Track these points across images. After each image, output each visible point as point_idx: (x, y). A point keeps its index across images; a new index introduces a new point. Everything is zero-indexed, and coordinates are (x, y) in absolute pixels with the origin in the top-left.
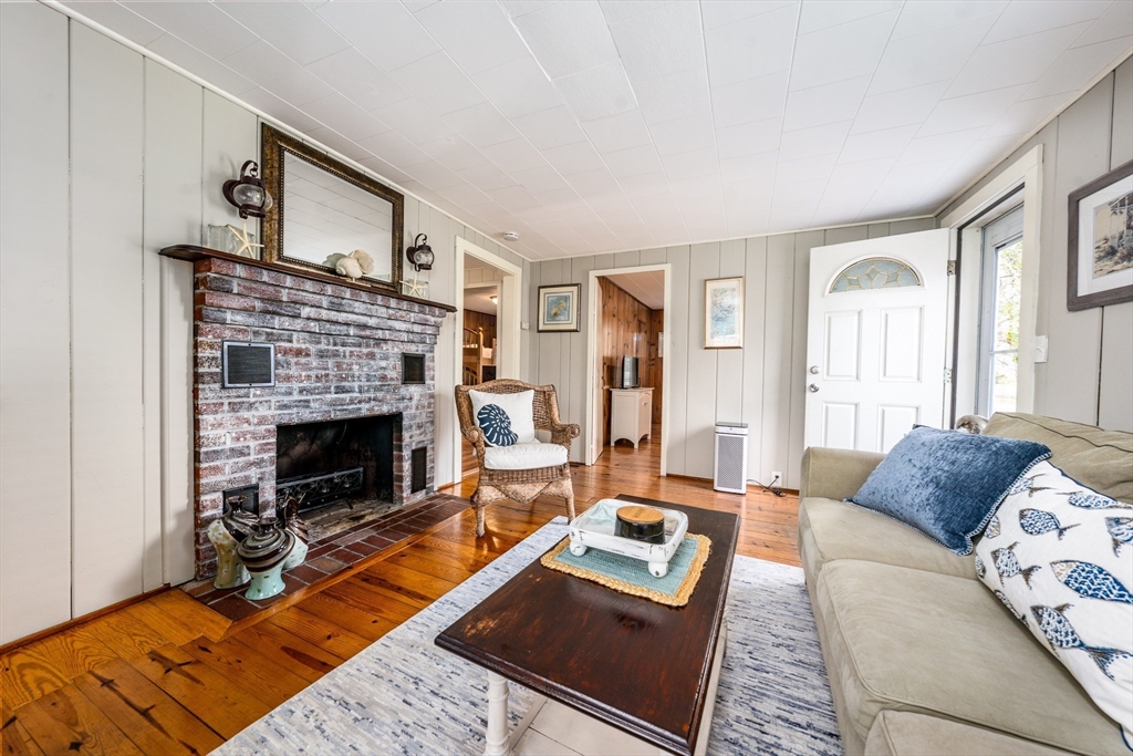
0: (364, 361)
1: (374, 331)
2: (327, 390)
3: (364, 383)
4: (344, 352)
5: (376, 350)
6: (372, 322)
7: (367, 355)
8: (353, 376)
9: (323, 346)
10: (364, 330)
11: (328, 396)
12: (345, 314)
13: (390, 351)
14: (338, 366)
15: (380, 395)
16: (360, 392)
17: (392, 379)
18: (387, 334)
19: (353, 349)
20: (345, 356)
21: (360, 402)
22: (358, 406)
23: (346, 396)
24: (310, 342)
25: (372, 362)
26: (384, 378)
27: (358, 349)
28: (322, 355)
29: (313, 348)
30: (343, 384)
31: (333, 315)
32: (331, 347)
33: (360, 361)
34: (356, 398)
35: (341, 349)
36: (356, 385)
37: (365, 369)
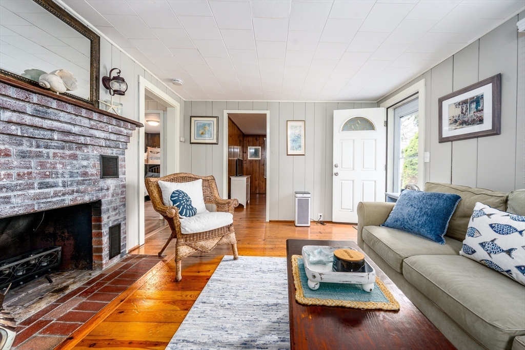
0: (67, 161)
1: (77, 137)
2: (30, 186)
3: (67, 179)
4: (48, 153)
5: (78, 152)
6: (75, 129)
7: (70, 156)
8: (57, 173)
9: (25, 148)
10: (67, 135)
11: (32, 191)
12: (50, 122)
13: (91, 153)
14: (42, 165)
15: (82, 188)
16: (64, 186)
17: (92, 175)
18: (88, 140)
19: (57, 151)
20: (48, 157)
21: (64, 195)
22: (62, 198)
23: (51, 191)
24: (10, 144)
25: (75, 162)
26: (85, 174)
27: (61, 151)
28: (23, 155)
29: (13, 150)
30: (47, 180)
31: (37, 121)
32: (34, 149)
33: (64, 161)
34: (60, 191)
35: (45, 151)
36: (60, 181)
37: (68, 167)
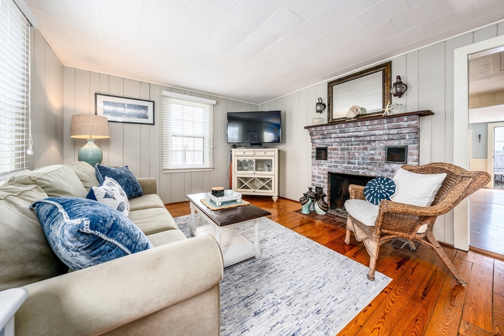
0: (361, 151)
1: (365, 138)
2: (344, 163)
3: (361, 160)
4: (352, 148)
5: (368, 146)
6: (360, 134)
7: (363, 149)
8: (355, 158)
9: (343, 146)
10: (359, 138)
11: (344, 165)
12: (348, 134)
13: (377, 145)
14: (349, 153)
15: (370, 167)
16: (359, 164)
17: (378, 160)
18: (373, 138)
19: (355, 146)
20: (352, 150)
21: (358, 169)
22: (358, 170)
23: (352, 166)
24: (338, 145)
25: (365, 152)
26: (372, 159)
27: (358, 146)
28: (342, 150)
29: (339, 148)
30: (351, 161)
31: (343, 135)
32: (346, 147)
33: (359, 151)
34: (357, 167)
35: (350, 147)
36: (357, 161)
37: (361, 155)
